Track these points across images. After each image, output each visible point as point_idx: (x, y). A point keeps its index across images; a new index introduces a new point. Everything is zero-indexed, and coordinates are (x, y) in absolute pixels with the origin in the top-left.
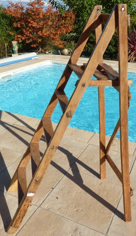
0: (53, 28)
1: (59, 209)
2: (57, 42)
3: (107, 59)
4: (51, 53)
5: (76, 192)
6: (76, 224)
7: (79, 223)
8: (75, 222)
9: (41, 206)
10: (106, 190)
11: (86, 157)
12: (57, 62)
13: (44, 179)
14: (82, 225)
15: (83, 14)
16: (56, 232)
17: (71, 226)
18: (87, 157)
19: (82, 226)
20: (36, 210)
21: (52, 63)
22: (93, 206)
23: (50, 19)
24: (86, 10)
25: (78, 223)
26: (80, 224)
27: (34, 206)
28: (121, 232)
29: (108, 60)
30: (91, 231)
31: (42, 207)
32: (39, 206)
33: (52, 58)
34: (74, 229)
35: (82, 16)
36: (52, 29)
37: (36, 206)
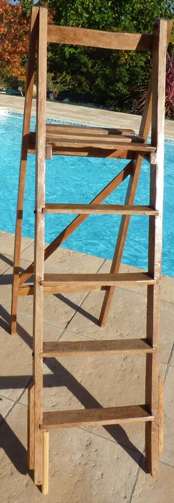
0: (9, 40)
1: (54, 406)
2: (15, 70)
3: (113, 108)
4: (3, 91)
5: (82, 374)
6: (87, 434)
7: (94, 432)
8: (85, 430)
9: (20, 401)
10: (136, 371)
11: (93, 306)
12: (18, 112)
13: (20, 349)
14: (99, 436)
15: (69, 14)
16: (53, 450)
17: (78, 438)
18: (95, 306)
19: (99, 438)
20: (12, 408)
21: (9, 112)
22: (115, 401)
23: (5, 21)
24: (73, 5)
25: (91, 433)
26: (94, 434)
27: (8, 401)
28: (170, 449)
29: (116, 111)
30: (115, 448)
31: (21, 404)
32: (16, 400)
33: (7, 102)
34: (86, 443)
35: (66, 18)
36: (7, 42)
37: (11, 400)
